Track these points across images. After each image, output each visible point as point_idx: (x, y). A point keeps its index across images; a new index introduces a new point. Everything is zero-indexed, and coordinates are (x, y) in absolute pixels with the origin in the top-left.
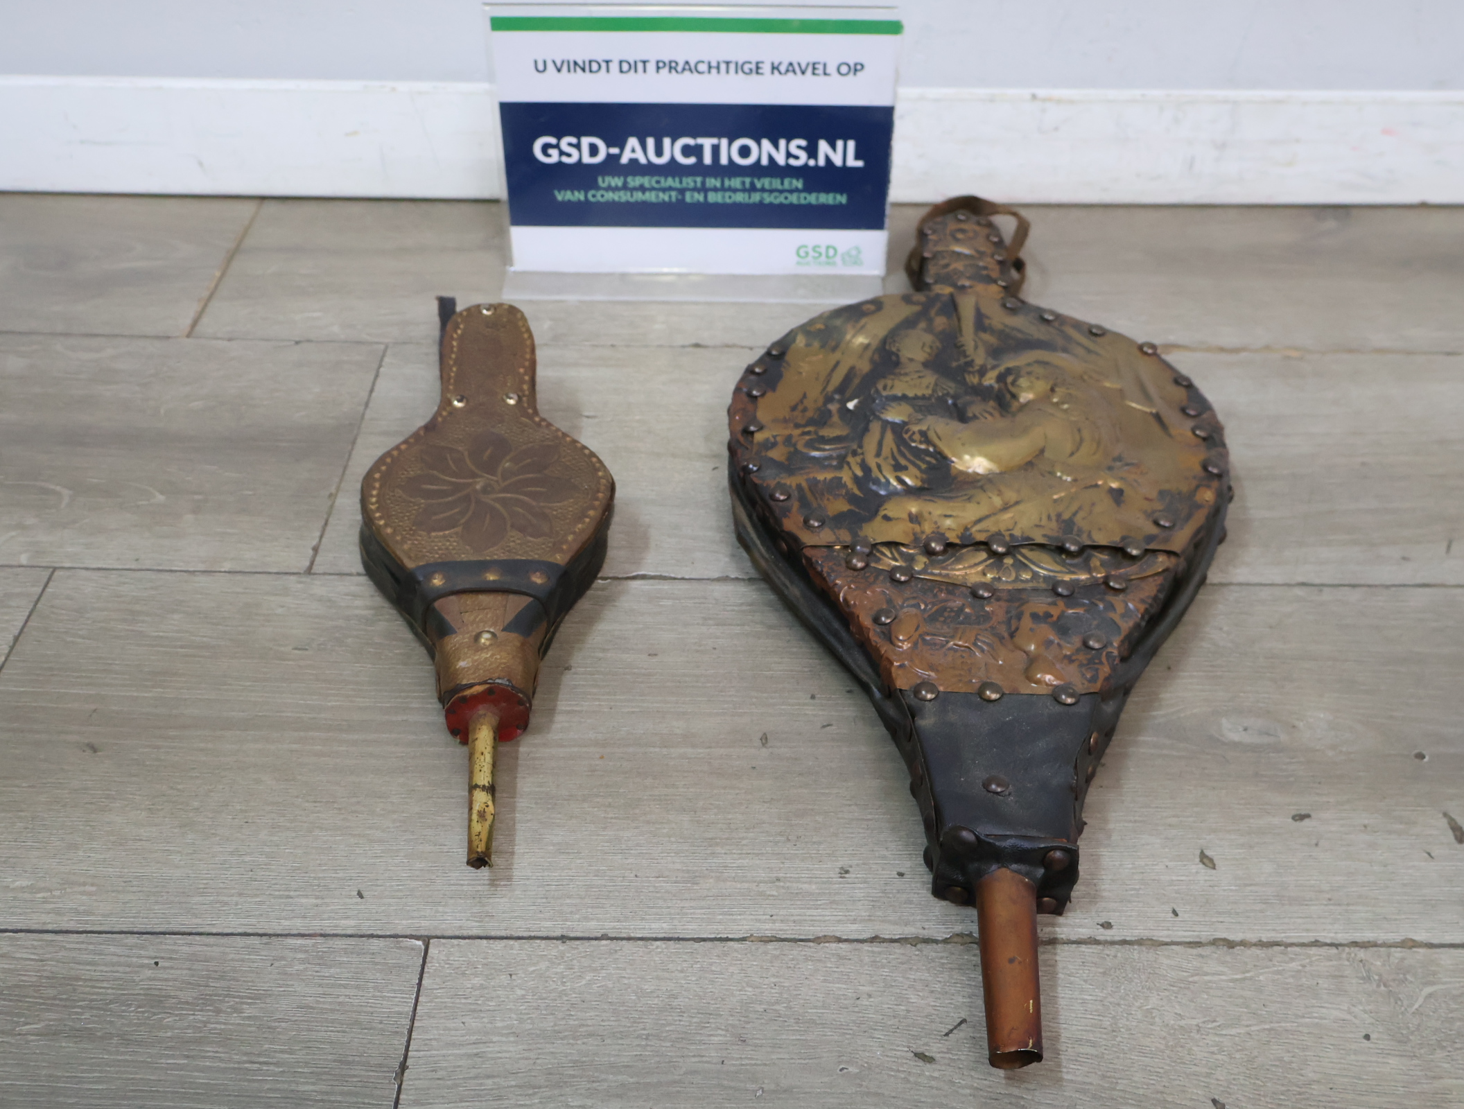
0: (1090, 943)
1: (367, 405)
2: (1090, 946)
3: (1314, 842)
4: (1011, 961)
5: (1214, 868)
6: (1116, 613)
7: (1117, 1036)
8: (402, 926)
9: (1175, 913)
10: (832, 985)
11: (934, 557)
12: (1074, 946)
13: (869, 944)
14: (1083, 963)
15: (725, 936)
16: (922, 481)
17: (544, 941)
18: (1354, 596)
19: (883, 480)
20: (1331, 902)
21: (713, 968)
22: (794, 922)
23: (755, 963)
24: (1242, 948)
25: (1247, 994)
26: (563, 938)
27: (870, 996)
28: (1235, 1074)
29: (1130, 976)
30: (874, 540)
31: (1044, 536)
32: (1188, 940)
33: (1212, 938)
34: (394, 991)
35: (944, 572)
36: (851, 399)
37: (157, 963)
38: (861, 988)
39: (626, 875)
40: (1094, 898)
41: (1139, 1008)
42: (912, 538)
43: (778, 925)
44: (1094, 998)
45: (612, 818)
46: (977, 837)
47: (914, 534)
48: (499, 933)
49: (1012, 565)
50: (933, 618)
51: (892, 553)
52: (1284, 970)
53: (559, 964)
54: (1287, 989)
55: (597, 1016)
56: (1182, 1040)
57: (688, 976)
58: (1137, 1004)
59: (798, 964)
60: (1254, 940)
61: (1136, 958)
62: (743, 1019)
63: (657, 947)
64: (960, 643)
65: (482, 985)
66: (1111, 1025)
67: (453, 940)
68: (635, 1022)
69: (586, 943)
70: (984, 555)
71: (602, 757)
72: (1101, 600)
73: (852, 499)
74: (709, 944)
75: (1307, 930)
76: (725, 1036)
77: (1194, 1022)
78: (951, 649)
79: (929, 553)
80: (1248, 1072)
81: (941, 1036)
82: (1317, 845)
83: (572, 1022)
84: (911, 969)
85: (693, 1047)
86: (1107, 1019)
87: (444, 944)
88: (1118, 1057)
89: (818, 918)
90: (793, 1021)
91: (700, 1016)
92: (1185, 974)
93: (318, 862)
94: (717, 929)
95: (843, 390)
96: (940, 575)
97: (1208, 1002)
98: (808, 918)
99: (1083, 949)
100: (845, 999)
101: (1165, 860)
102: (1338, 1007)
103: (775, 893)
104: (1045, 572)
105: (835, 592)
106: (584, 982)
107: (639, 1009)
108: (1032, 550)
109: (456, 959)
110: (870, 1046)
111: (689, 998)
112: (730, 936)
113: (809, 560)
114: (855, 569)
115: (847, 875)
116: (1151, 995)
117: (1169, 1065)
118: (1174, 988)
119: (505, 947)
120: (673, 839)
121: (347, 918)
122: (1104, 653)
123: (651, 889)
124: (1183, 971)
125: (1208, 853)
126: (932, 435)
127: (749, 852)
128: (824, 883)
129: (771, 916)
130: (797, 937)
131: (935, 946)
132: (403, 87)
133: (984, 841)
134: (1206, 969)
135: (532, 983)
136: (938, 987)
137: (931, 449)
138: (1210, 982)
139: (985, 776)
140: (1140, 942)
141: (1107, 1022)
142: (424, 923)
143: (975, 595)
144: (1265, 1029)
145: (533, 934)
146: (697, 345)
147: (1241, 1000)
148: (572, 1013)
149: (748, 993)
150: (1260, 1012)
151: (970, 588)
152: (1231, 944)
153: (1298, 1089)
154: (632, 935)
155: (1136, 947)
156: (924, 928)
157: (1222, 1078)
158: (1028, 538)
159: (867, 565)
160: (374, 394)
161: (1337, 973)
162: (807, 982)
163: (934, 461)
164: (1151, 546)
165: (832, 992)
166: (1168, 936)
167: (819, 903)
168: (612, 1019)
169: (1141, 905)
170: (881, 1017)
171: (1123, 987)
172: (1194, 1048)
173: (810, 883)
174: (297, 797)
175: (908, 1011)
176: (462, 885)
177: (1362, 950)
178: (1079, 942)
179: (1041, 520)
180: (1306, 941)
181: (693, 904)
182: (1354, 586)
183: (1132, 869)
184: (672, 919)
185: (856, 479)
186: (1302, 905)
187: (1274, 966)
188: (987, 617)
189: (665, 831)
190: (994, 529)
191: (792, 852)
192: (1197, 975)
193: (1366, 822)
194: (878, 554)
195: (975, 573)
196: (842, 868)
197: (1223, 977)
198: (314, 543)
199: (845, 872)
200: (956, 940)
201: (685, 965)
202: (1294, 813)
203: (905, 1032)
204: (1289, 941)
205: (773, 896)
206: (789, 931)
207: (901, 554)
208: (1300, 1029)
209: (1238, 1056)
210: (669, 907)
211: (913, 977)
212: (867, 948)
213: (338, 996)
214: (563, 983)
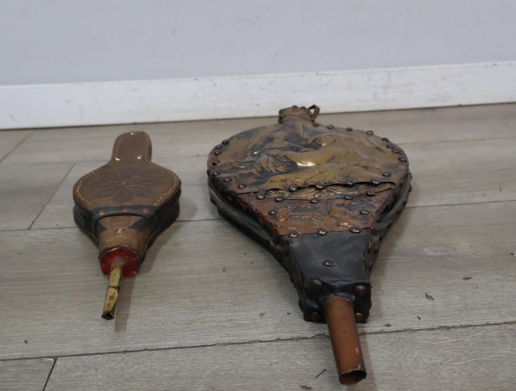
0: (382, 333)
1: (64, 179)
2: (382, 334)
3: (475, 287)
4: (345, 332)
5: (433, 300)
6: (372, 202)
7: (402, 370)
8: (44, 353)
9: (419, 318)
10: (258, 360)
11: (293, 192)
12: (374, 335)
13: (275, 342)
14: (380, 341)
15: (205, 344)
16: (286, 170)
17: (115, 354)
18: (468, 207)
19: (270, 171)
20: (490, 308)
21: (199, 358)
22: (239, 336)
23: (220, 354)
24: (454, 329)
25: (462, 347)
26: (125, 352)
27: (277, 363)
28: (464, 382)
29: (403, 344)
30: (267, 189)
31: (338, 181)
32: (428, 328)
33: (438, 326)
34: (35, 382)
35: (297, 196)
36: (256, 151)
38: (272, 360)
39: (158, 324)
40: (380, 315)
41: (410, 357)
43: (231, 338)
44: (388, 355)
45: (153, 303)
46: (322, 282)
47: (284, 186)
48: (93, 352)
49: (326, 192)
50: (293, 211)
51: (275, 192)
52: (476, 336)
53: (122, 363)
54: (480, 343)
55: (138, 383)
56: (434, 369)
57: (186, 363)
58: (409, 356)
59: (241, 353)
60: (458, 326)
61: (405, 337)
62: (214, 379)
63: (172, 352)
64: (307, 217)
65: (81, 375)
66: (398, 366)
67: (69, 357)
68: (158, 385)
69: (136, 353)
70: (313, 190)
71: (150, 281)
72: (366, 199)
73: (257, 178)
74: (197, 348)
75: (482, 320)
76: (204, 387)
77: (439, 361)
78: (303, 219)
79: (291, 191)
80: (470, 380)
81: (314, 378)
82: (477, 288)
83: (125, 388)
84: (296, 351)
86: (395, 363)
87: (64, 359)
88: (404, 379)
89: (250, 334)
90: (239, 377)
91: (192, 379)
93: (8, 330)
94: (201, 342)
95: (253, 149)
96: (296, 197)
97: (443, 352)
98: (245, 334)
99: (379, 336)
100: (265, 366)
101: (410, 299)
102: (506, 349)
103: (229, 325)
104: (340, 193)
105: (251, 207)
106: (133, 369)
107: (161, 379)
108: (334, 186)
109: (70, 365)
110: (279, 385)
111: (186, 372)
112: (207, 344)
113: (240, 199)
114: (260, 199)
115: (263, 316)
116: (415, 351)
117: (430, 381)
118: (426, 348)
119: (95, 358)
120: (181, 309)
121: (17, 352)
122: (370, 215)
123: (170, 329)
124: (428, 341)
125: (429, 294)
126: (288, 156)
127: (217, 311)
128: (253, 320)
129: (228, 335)
130: (240, 342)
131: (307, 340)
132: (87, 84)
133: (325, 283)
134: (438, 338)
135: (107, 372)
136: (310, 357)
137: (288, 161)
138: (442, 344)
139: (323, 261)
140: (405, 330)
141: (396, 365)
142: (55, 351)
143: (311, 202)
144: (473, 361)
145: (110, 351)
147: (459, 350)
148: (126, 384)
149: (216, 367)
150: (469, 354)
151: (309, 200)
152: (448, 328)
153: (497, 386)
154: (159, 348)
155: (403, 333)
156: (302, 334)
157: (458, 384)
158: (331, 182)
159: (264, 198)
160: (68, 176)
161: (501, 335)
162: (246, 360)
163: (290, 164)
164: (383, 181)
165: (258, 363)
166: (417, 327)
167: (250, 327)
168: (146, 384)
169: (402, 316)
170: (283, 372)
171: (400, 349)
172: (441, 372)
173: (246, 320)
174: (4, 306)
175: (296, 368)
176: (77, 334)
177: (510, 325)
178: (376, 333)
179: (336, 176)
180: (483, 324)
181: (190, 333)
182: (466, 204)
183: (396, 303)
184: (179, 340)
185: (259, 172)
186: (477, 310)
187: (471, 335)
188: (317, 209)
189: (177, 306)
190: (317, 181)
191: (237, 309)
192: (435, 341)
193: (496, 278)
194: (269, 193)
195: (311, 196)
196: (261, 313)
197: (448, 341)
198: (33, 220)
199: (262, 315)
200: (317, 337)
201: (185, 358)
202: (464, 277)
203: (296, 377)
204: (475, 324)
205: (228, 327)
206: (236, 340)
207: (279, 193)
208: (491, 359)
209: (463, 373)
210: (178, 335)
211: (298, 354)
212: (275, 344)
213: (5, 386)
214: (123, 371)
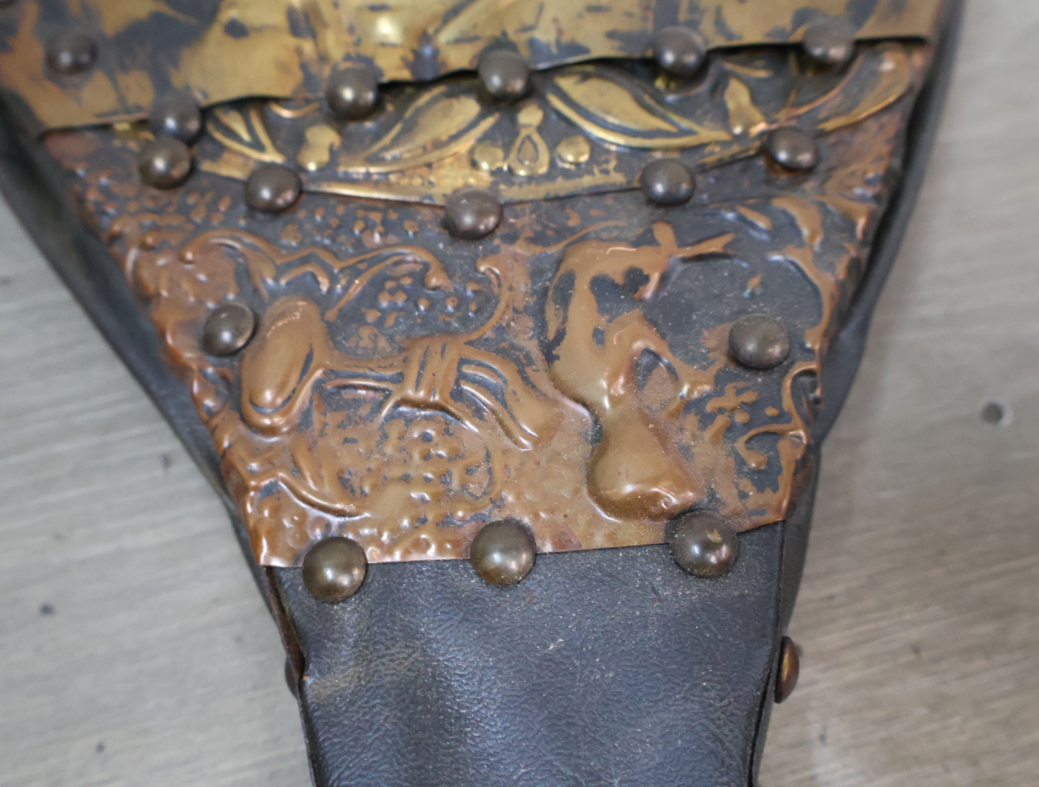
6: (801, 244)
11: (352, 126)
30: (208, 94)
31: (611, 35)
35: (376, 170)
42: (298, 76)
47: (304, 67)
49: (540, 129)
51: (251, 130)
70: (469, 107)
72: (763, 208)
79: (340, 114)
96: (367, 179)
104: (621, 140)
108: (585, 77)
122: (788, 382)
143: (453, 229)
151: (442, 207)
158: (575, 48)
159: (192, 169)
164: (868, 31)
188: (485, 297)
190: (490, 32)
194: (218, 136)
195: (453, 164)
207: (272, 126)
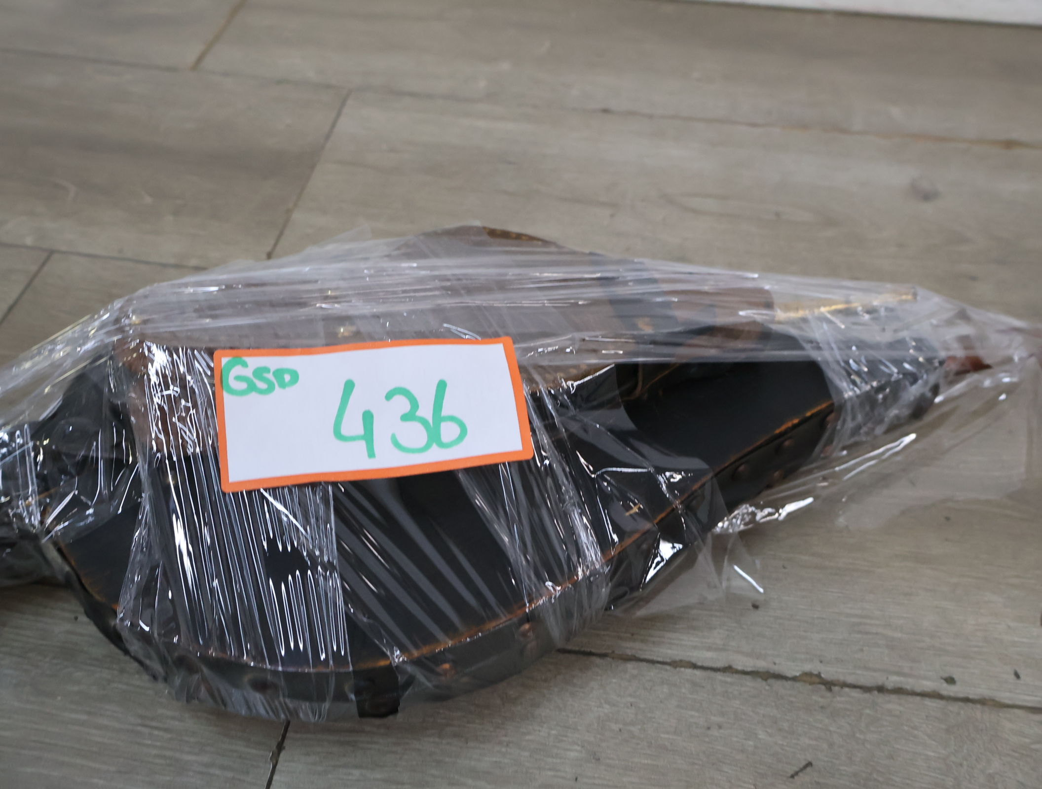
0: (934, 697)
2: (934, 700)
9: (1017, 676)
10: (685, 711)
12: (919, 698)
13: (722, 673)
14: (927, 716)
15: (589, 649)
21: (575, 681)
23: (614, 680)
27: (720, 727)
29: (972, 735)
32: (1029, 704)
37: (76, 618)
38: (712, 717)
40: (937, 650)
41: (982, 771)
43: (638, 645)
44: (937, 755)
57: (551, 687)
58: (980, 767)
59: (654, 686)
61: (979, 717)
62: (599, 736)
74: (573, 656)
76: (581, 752)
81: (787, 777)
84: (761, 704)
85: (550, 760)
86: (950, 779)
89: (676, 641)
90: (645, 744)
91: (559, 728)
92: (1027, 740)
94: (581, 642)
99: (927, 703)
100: (697, 728)
101: (1007, 619)
112: (593, 650)
116: (993, 759)
118: (1017, 754)
124: (1025, 737)
129: (633, 634)
130: (655, 658)
131: (785, 682)
136: (786, 725)
140: (982, 701)
141: (949, 783)
146: (606, 111)
149: (606, 711)
155: (978, 706)
156: (775, 664)
162: (662, 705)
165: (684, 719)
166: (1010, 698)
169: (984, 663)
170: (730, 750)
171: (965, 747)
175: (756, 747)
178: (923, 695)
183: (976, 624)
200: (805, 679)
201: (549, 674)
203: (752, 769)
206: (648, 651)
211: (763, 712)
212: (720, 677)
